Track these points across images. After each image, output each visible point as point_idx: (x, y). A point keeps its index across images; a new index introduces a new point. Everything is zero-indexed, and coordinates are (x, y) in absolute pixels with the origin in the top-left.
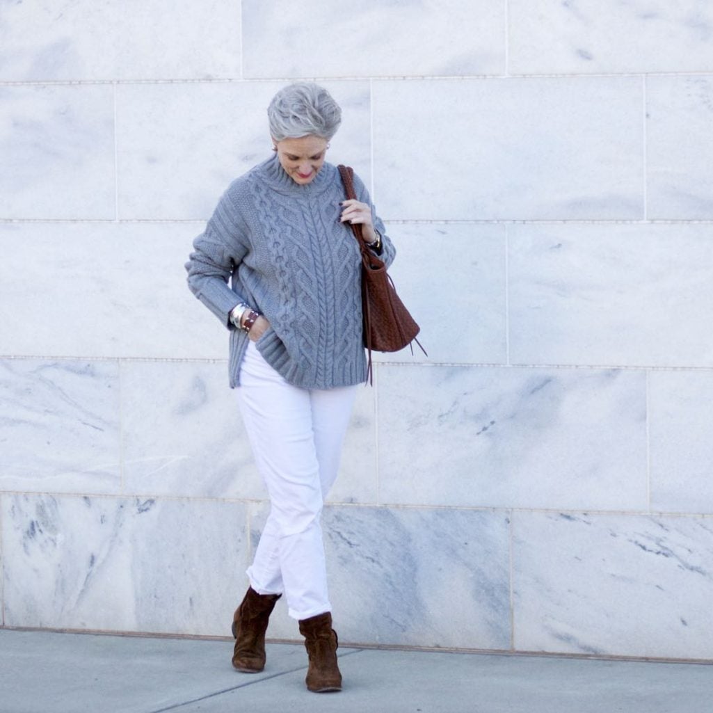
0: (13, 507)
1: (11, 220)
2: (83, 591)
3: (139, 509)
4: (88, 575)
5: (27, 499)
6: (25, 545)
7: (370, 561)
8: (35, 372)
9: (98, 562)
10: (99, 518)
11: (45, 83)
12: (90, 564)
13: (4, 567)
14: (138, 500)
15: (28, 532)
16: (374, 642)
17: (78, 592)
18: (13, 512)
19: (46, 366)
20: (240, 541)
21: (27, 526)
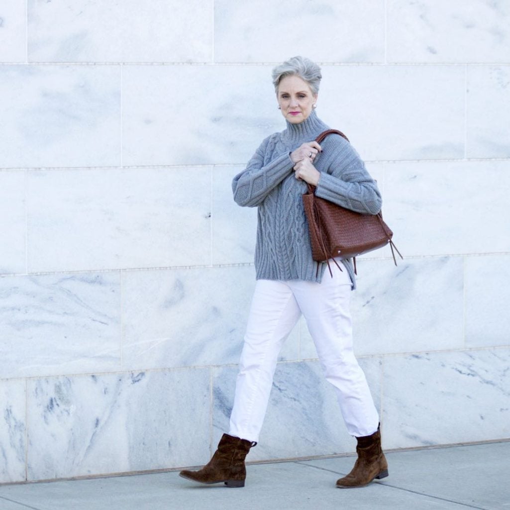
0: (37, 388)
2: (89, 447)
3: (133, 381)
4: (94, 434)
5: (47, 382)
6: (45, 417)
7: (293, 400)
8: (56, 284)
9: (101, 423)
10: (103, 390)
11: (69, 64)
12: (95, 426)
13: (28, 436)
14: (133, 374)
15: (48, 407)
16: (294, 457)
17: (86, 448)
18: (37, 393)
19: (64, 279)
20: (205, 396)
21: (47, 402)
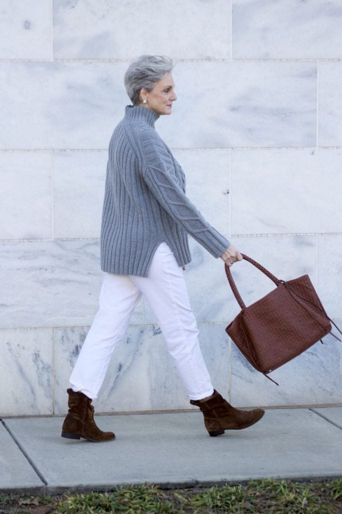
0: (63, 337)
1: (65, 150)
2: (113, 388)
3: (154, 333)
4: (117, 377)
5: (73, 331)
6: (71, 361)
7: (310, 354)
8: (81, 248)
9: (124, 368)
10: (126, 340)
11: (92, 61)
12: (118, 370)
13: (55, 376)
14: (154, 327)
15: (73, 353)
16: (312, 404)
17: (109, 389)
18: (63, 340)
19: (88, 244)
20: (224, 348)
21: (73, 348)
